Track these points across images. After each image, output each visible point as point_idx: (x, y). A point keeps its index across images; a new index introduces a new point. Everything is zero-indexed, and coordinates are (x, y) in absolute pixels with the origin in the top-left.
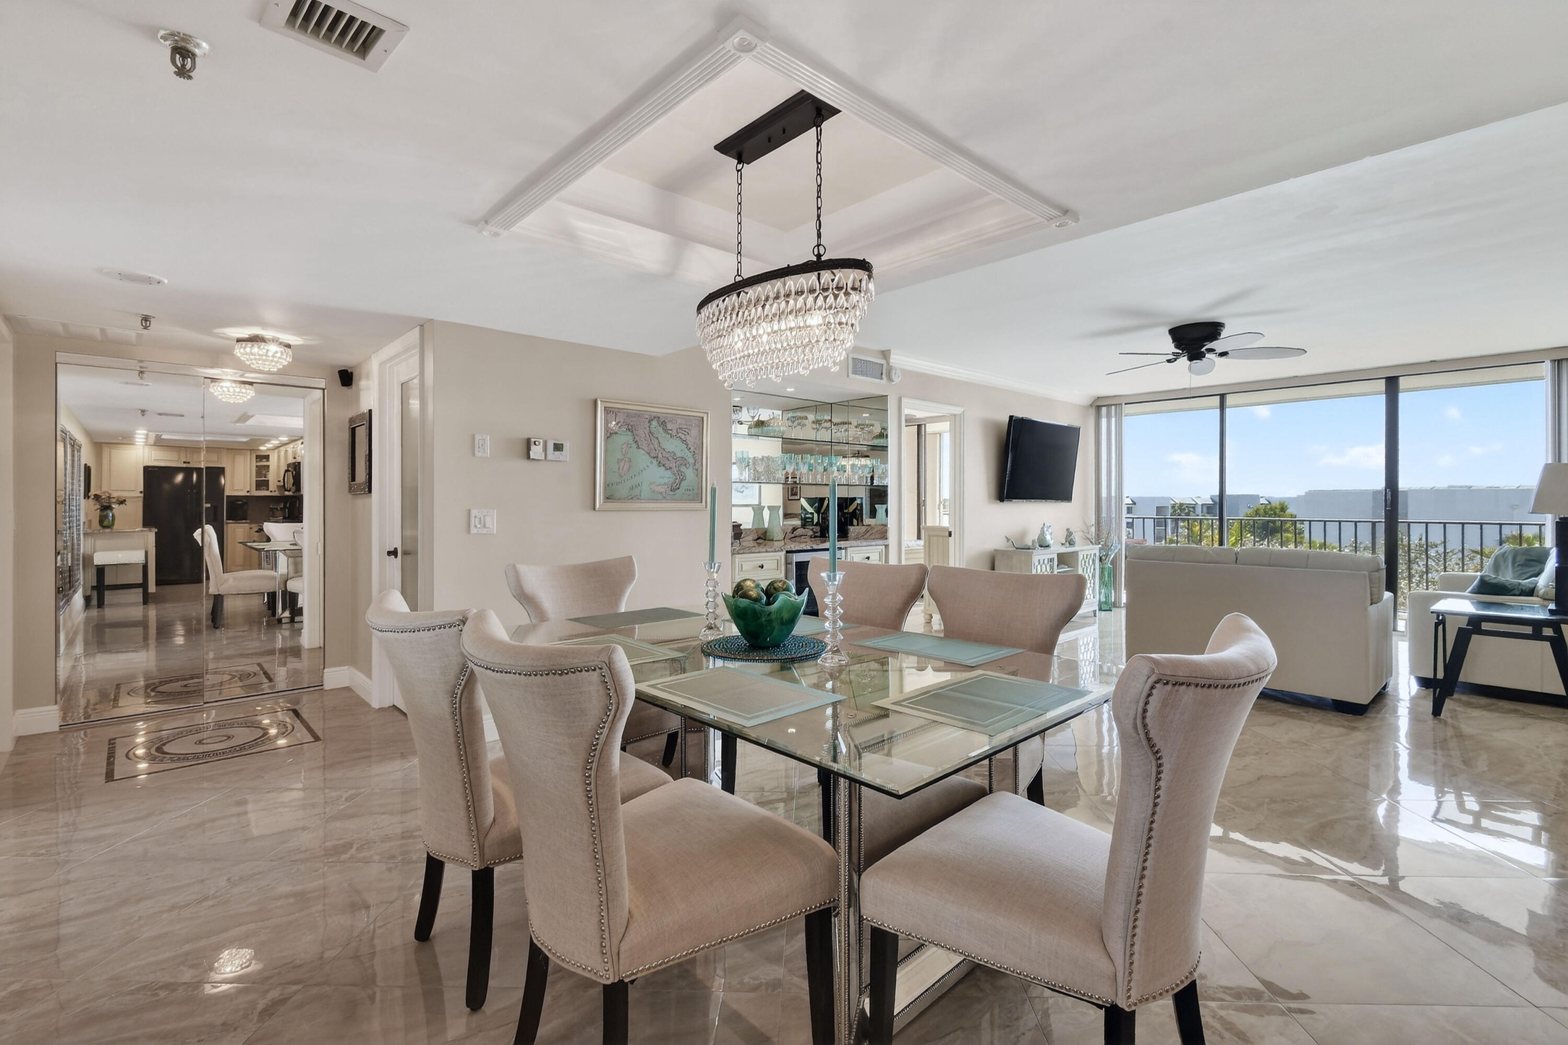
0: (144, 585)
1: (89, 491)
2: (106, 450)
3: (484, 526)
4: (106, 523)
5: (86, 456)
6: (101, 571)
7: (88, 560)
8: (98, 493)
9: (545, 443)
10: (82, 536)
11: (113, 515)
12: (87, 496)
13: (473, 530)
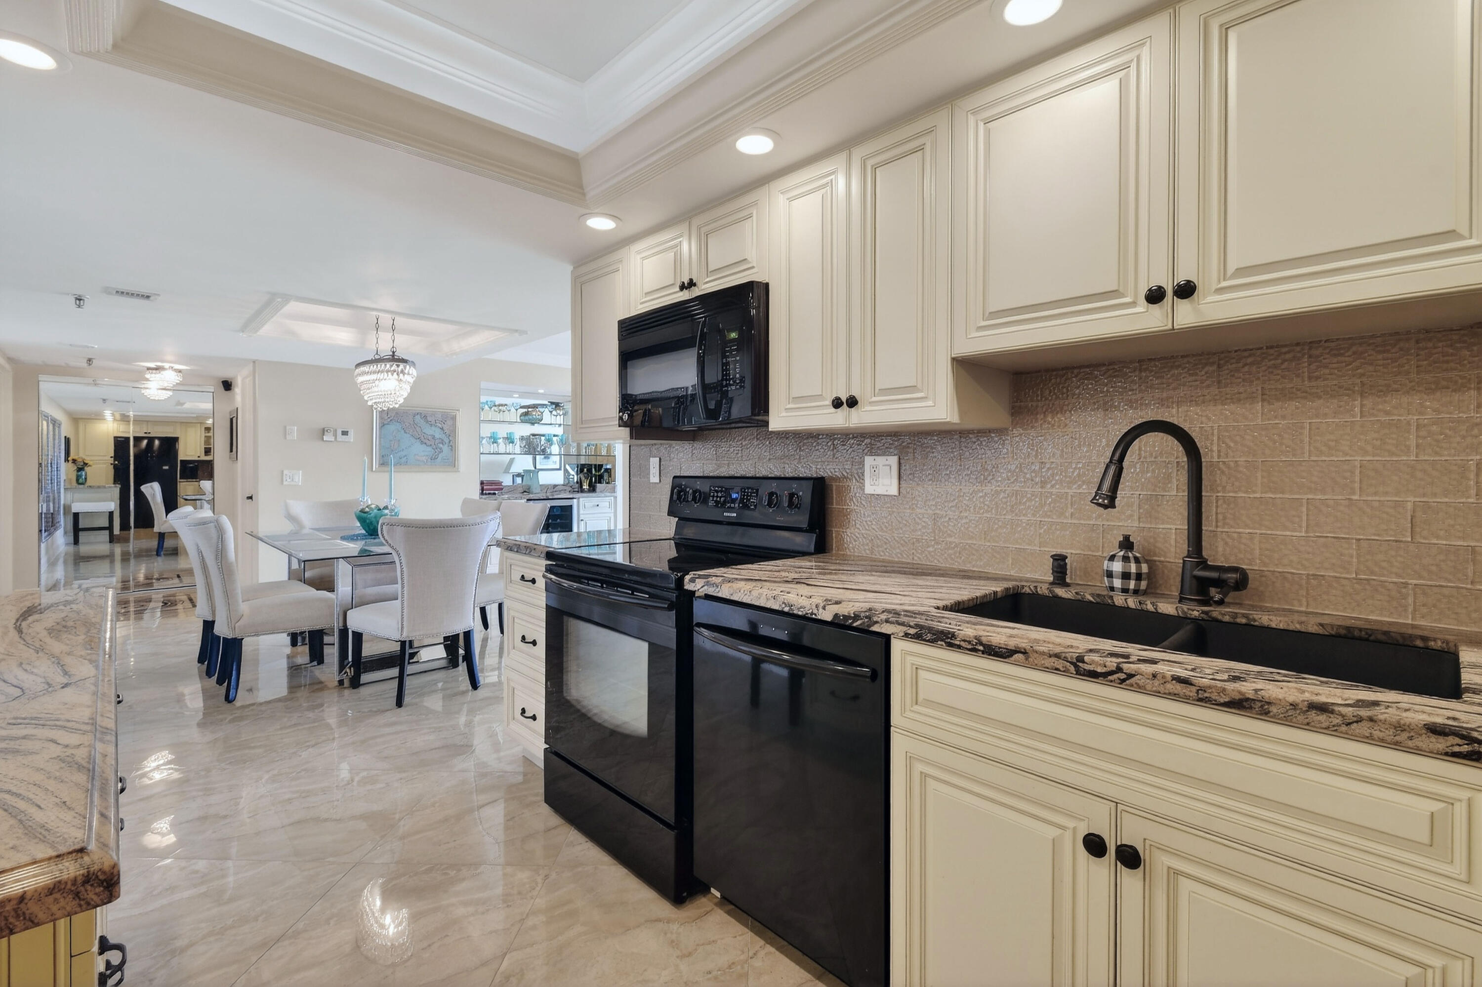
0: (110, 528)
1: (68, 457)
2: (81, 426)
3: (292, 480)
4: (81, 481)
5: (66, 430)
6: (76, 516)
7: (67, 508)
8: (74, 458)
9: (336, 431)
10: (62, 490)
11: (86, 475)
12: (67, 460)
13: (285, 483)
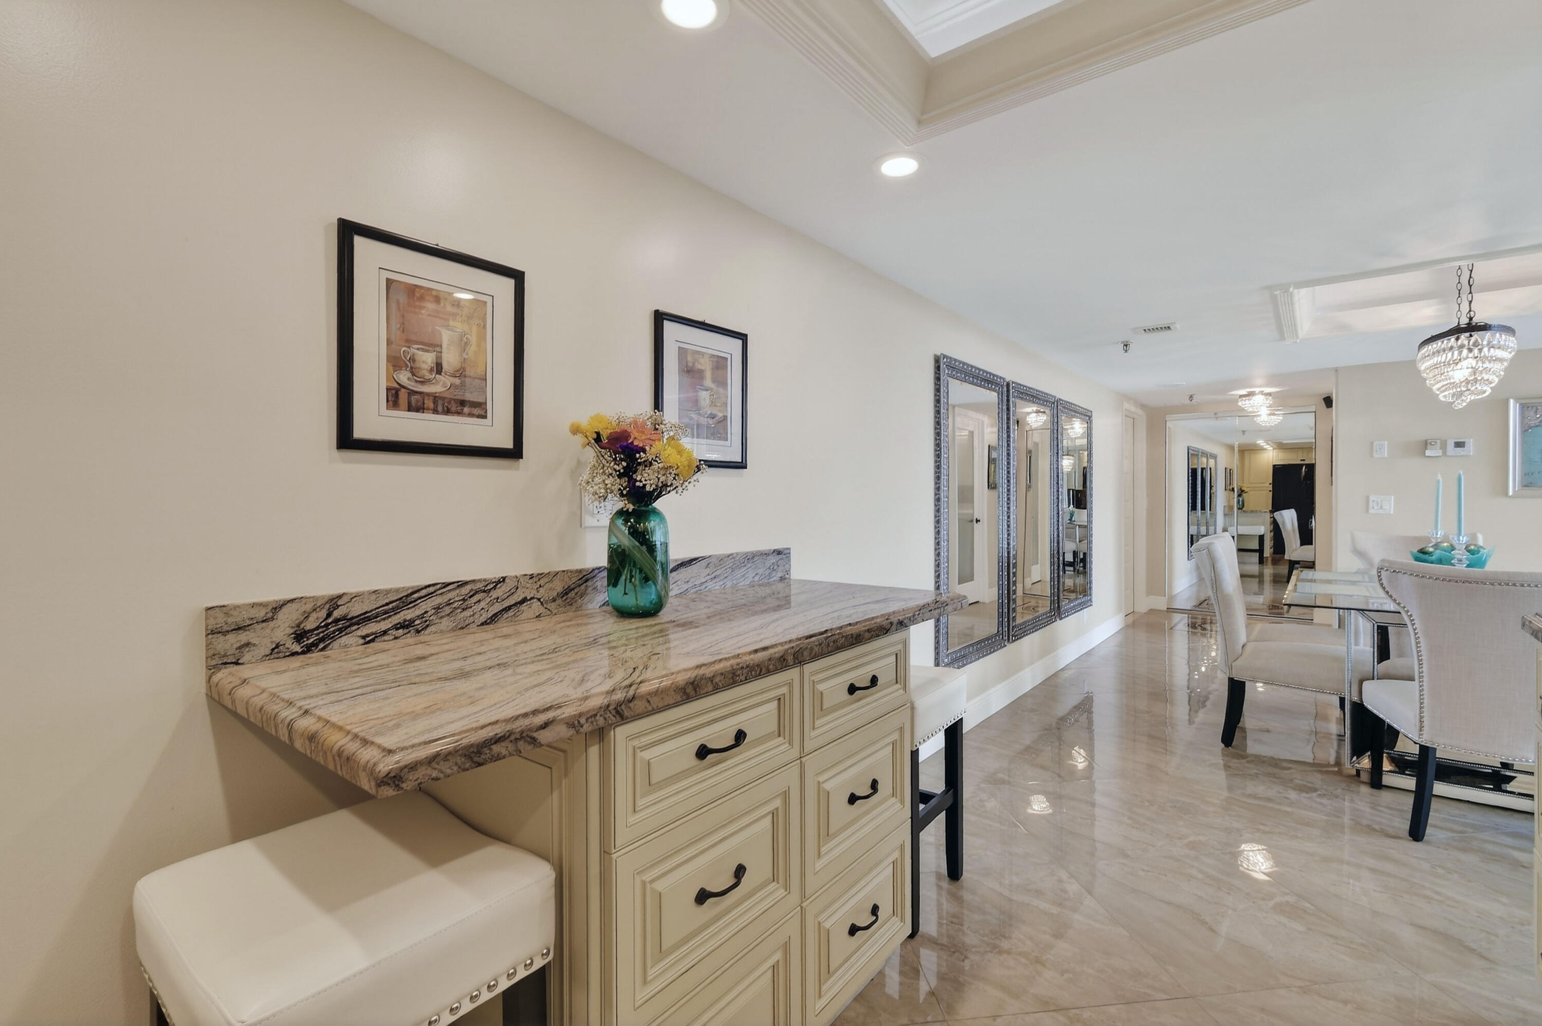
3: (1382, 508)
9: (1445, 442)
13: (1371, 511)
